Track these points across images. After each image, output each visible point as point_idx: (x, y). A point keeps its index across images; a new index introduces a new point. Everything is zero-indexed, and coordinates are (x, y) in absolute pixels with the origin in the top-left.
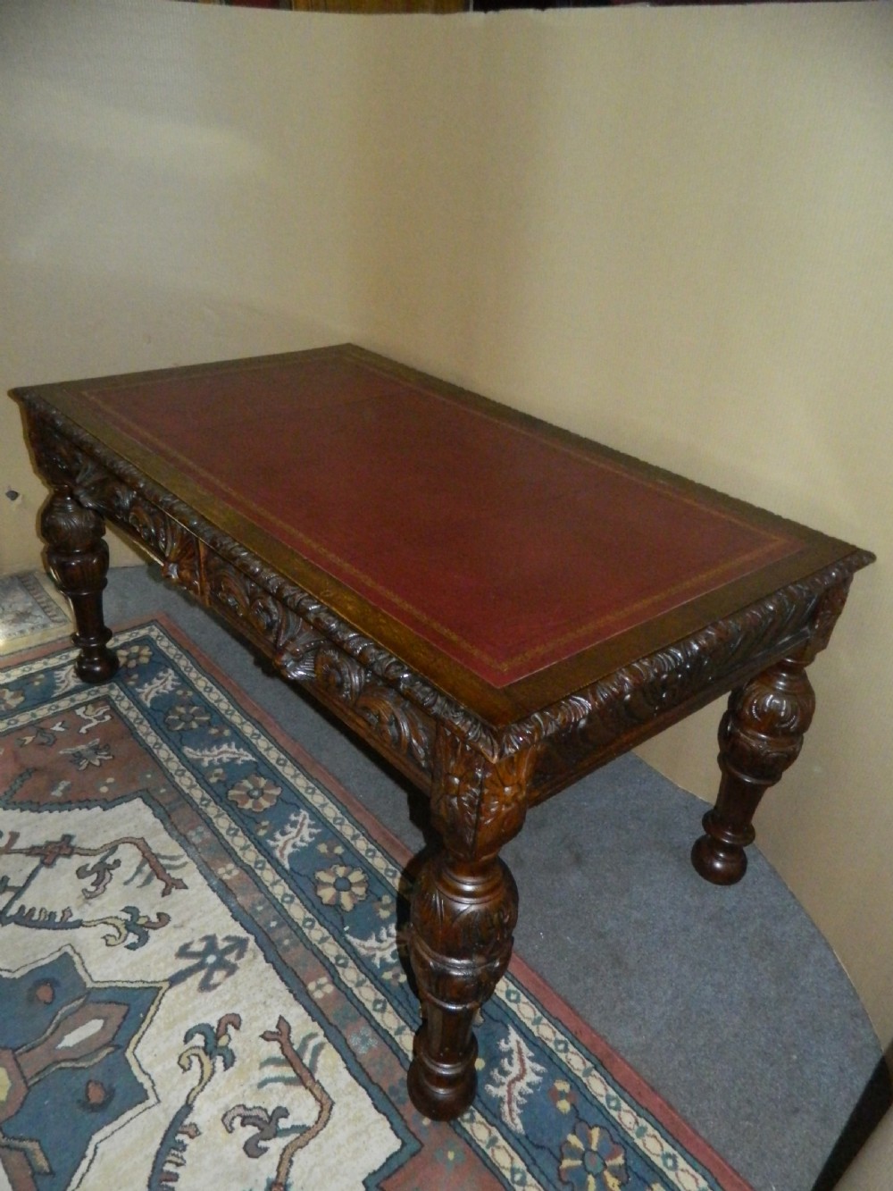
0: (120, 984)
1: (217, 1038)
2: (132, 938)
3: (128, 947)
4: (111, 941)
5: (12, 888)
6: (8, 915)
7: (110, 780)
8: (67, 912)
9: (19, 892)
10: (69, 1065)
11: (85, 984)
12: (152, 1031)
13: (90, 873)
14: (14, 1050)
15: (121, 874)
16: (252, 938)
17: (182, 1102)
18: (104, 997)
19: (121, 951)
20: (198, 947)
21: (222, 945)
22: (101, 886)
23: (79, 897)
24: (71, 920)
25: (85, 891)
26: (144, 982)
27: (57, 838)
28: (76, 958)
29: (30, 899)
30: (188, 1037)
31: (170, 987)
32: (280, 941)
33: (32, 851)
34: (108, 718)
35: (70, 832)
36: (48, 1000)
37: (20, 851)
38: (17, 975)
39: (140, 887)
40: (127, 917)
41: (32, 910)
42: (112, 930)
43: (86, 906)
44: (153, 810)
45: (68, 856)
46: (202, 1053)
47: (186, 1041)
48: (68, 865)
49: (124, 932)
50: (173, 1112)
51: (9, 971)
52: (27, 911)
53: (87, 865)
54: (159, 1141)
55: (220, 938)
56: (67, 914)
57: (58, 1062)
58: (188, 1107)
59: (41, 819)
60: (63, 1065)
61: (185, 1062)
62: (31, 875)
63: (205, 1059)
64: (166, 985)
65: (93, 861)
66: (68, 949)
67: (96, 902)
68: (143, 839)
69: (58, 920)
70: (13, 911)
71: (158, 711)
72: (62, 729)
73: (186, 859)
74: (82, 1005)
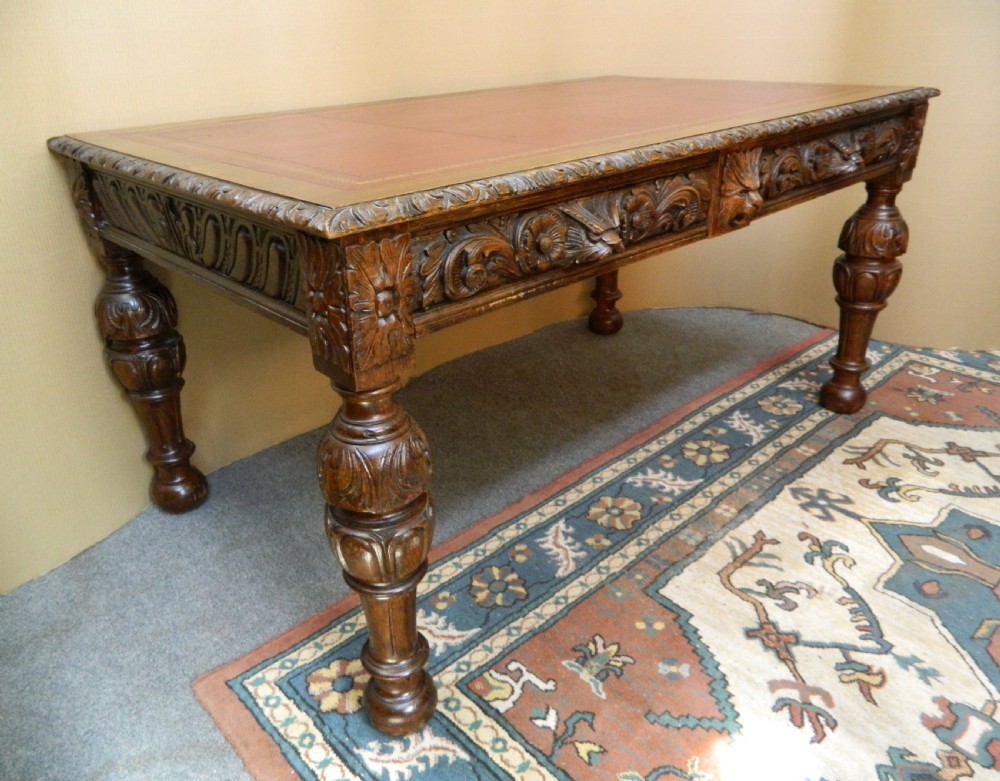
0: (885, 544)
1: (884, 487)
2: (836, 550)
3: (847, 550)
4: (849, 562)
5: (845, 655)
6: (879, 647)
7: (641, 625)
8: (841, 601)
9: (845, 649)
10: (971, 553)
11: (902, 566)
12: (906, 518)
13: (787, 600)
14: (992, 589)
15: (772, 576)
16: (787, 488)
17: (941, 494)
18: (904, 551)
19: (853, 553)
20: (817, 512)
21: (804, 500)
22: (795, 587)
23: (820, 598)
24: (848, 596)
25: (809, 597)
26: (872, 533)
27: (756, 644)
28: (884, 578)
29: (850, 635)
30: (894, 500)
31: (862, 517)
32: (779, 473)
33: (786, 658)
34: (513, 666)
35: (741, 636)
36: (935, 583)
37: (794, 671)
38: (932, 613)
39: (780, 559)
40: (818, 560)
41: (860, 628)
42: (839, 566)
43: (826, 590)
44: (673, 576)
45: (774, 625)
46: (901, 492)
47: (898, 501)
48: (785, 621)
49: (834, 558)
50: (952, 497)
51: (933, 620)
52: (864, 633)
53: (777, 605)
54: (973, 499)
55: (799, 502)
56: (844, 601)
57: (977, 561)
58: (942, 491)
59: (736, 670)
60: (974, 556)
61: (914, 499)
62: (818, 647)
63: (903, 490)
64: (863, 520)
65: (769, 604)
66: (880, 586)
67: (817, 585)
68: (719, 573)
69: (856, 606)
70: (871, 644)
71: (488, 616)
72: (552, 713)
73: (727, 538)
74: (921, 560)
